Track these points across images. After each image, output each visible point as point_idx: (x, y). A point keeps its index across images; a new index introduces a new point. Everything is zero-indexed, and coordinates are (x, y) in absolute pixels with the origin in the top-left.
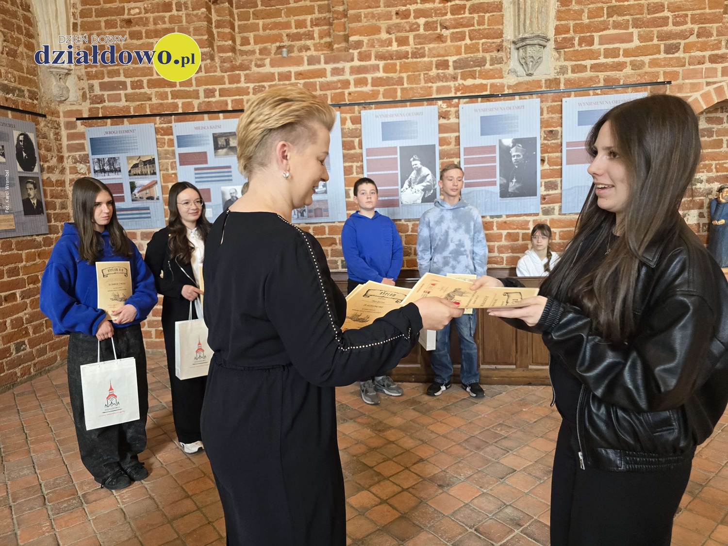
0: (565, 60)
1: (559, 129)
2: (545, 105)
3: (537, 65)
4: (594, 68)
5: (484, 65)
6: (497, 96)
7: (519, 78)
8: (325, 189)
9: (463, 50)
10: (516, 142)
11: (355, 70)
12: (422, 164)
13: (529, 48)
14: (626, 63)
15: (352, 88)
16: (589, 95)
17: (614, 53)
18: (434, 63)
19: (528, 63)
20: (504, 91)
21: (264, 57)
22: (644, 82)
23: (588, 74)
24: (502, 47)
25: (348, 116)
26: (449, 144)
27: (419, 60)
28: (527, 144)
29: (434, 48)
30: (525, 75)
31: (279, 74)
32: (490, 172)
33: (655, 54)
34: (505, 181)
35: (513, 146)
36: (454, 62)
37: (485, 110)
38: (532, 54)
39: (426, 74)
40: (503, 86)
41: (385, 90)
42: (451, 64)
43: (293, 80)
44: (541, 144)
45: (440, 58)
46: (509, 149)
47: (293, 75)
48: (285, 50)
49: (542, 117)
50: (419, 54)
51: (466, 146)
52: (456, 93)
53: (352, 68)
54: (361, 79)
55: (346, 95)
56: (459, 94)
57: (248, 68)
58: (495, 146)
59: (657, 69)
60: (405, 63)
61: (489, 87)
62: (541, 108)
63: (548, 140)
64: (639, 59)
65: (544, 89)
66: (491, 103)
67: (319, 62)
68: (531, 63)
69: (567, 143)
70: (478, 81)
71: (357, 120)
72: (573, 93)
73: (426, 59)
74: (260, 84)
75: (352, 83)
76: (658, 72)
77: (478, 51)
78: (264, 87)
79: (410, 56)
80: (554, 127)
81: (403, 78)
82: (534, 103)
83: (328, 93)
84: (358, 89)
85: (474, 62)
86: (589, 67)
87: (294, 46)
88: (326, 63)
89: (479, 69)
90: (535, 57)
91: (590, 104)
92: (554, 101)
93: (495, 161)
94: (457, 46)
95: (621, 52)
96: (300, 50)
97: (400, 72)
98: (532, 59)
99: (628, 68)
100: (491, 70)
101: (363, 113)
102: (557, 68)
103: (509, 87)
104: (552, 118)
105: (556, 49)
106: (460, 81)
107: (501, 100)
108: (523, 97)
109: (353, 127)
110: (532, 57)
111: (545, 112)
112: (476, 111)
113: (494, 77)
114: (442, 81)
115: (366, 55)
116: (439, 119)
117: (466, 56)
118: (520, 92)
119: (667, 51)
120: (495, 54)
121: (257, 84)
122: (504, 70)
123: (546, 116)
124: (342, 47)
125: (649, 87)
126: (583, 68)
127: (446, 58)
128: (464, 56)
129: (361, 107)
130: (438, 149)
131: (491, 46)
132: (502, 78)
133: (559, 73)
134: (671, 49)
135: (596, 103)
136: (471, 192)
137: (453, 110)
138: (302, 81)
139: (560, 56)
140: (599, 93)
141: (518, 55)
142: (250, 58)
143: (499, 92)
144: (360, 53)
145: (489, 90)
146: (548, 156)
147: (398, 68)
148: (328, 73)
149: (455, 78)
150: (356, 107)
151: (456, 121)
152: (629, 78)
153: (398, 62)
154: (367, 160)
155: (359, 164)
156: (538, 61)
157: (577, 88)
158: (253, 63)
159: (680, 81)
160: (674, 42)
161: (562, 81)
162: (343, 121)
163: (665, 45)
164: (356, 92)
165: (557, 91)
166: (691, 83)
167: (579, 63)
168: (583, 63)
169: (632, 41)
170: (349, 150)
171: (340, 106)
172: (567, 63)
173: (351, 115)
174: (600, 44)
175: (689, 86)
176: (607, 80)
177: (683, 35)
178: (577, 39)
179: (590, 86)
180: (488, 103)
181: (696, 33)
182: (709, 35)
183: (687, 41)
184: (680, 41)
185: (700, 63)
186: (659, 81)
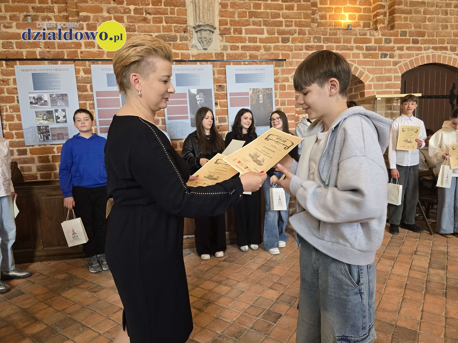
0: (226, 42)
1: (224, 84)
2: (216, 69)
3: (209, 43)
4: (243, 48)
5: (176, 41)
6: (185, 61)
7: (199, 51)
8: (65, 119)
9: (162, 30)
10: (199, 91)
13: (203, 32)
14: (261, 46)
15: (83, 49)
16: (241, 64)
17: (253, 40)
19: (203, 41)
20: (190, 58)
21: (13, 21)
22: (271, 58)
23: (240, 51)
24: (187, 30)
25: (81, 68)
27: (131, 33)
28: (206, 93)
29: (141, 26)
30: (202, 49)
32: (184, 110)
33: (276, 43)
34: (194, 116)
35: (197, 94)
37: (178, 70)
38: (205, 36)
40: (189, 55)
41: (108, 52)
44: (215, 94)
46: (194, 96)
48: (29, 18)
49: (214, 76)
50: (131, 29)
54: (90, 42)
55: (79, 53)
58: (186, 94)
59: (278, 52)
61: (180, 55)
62: (213, 71)
63: (219, 91)
64: (268, 45)
65: (214, 59)
66: (182, 65)
68: (205, 42)
69: (230, 93)
71: (88, 71)
72: (232, 63)
73: (136, 33)
74: (8, 41)
75: (83, 45)
76: (279, 54)
77: (172, 31)
78: (11, 43)
80: (222, 83)
82: (209, 67)
83: (65, 50)
84: (88, 50)
85: (169, 38)
86: (240, 47)
87: (38, 16)
89: (173, 43)
90: (207, 38)
91: (242, 70)
92: (221, 67)
93: (186, 103)
94: (157, 26)
95: (258, 40)
96: (44, 19)
99: (262, 49)
100: (181, 44)
101: (93, 66)
102: (222, 46)
103: (193, 56)
104: (220, 77)
105: (221, 34)
107: (188, 64)
108: (202, 63)
109: (86, 76)
110: (205, 38)
111: (216, 73)
113: (182, 49)
115: (92, 26)
117: (164, 33)
118: (200, 59)
119: (283, 42)
120: (182, 34)
121: (6, 41)
122: (189, 44)
123: (216, 76)
124: (75, 19)
125: (274, 62)
126: (237, 48)
128: (162, 33)
129: (90, 62)
131: (180, 29)
132: (188, 50)
133: (223, 49)
134: (285, 40)
135: (245, 70)
136: (172, 123)
139: (223, 39)
140: (247, 63)
141: (197, 36)
142: (1, 21)
143: (186, 59)
144: (88, 24)
145: (180, 57)
146: (219, 101)
150: (87, 62)
152: (263, 56)
154: (97, 99)
155: (91, 102)
156: (210, 41)
157: (234, 60)
158: (2, 25)
159: (290, 60)
160: (286, 36)
161: (225, 55)
162: (77, 72)
163: (282, 38)
164: (86, 52)
165: (222, 61)
166: (296, 61)
167: (234, 44)
168: (237, 44)
169: (264, 34)
170: (83, 92)
171: (74, 60)
172: (227, 44)
173: (84, 67)
174: (246, 34)
175: (295, 63)
176: (251, 56)
177: (291, 33)
178: (232, 29)
179: (241, 59)
180: (180, 65)
181: (297, 32)
182: (305, 34)
183: (293, 36)
184: (289, 36)
185: (300, 50)
186: (279, 58)
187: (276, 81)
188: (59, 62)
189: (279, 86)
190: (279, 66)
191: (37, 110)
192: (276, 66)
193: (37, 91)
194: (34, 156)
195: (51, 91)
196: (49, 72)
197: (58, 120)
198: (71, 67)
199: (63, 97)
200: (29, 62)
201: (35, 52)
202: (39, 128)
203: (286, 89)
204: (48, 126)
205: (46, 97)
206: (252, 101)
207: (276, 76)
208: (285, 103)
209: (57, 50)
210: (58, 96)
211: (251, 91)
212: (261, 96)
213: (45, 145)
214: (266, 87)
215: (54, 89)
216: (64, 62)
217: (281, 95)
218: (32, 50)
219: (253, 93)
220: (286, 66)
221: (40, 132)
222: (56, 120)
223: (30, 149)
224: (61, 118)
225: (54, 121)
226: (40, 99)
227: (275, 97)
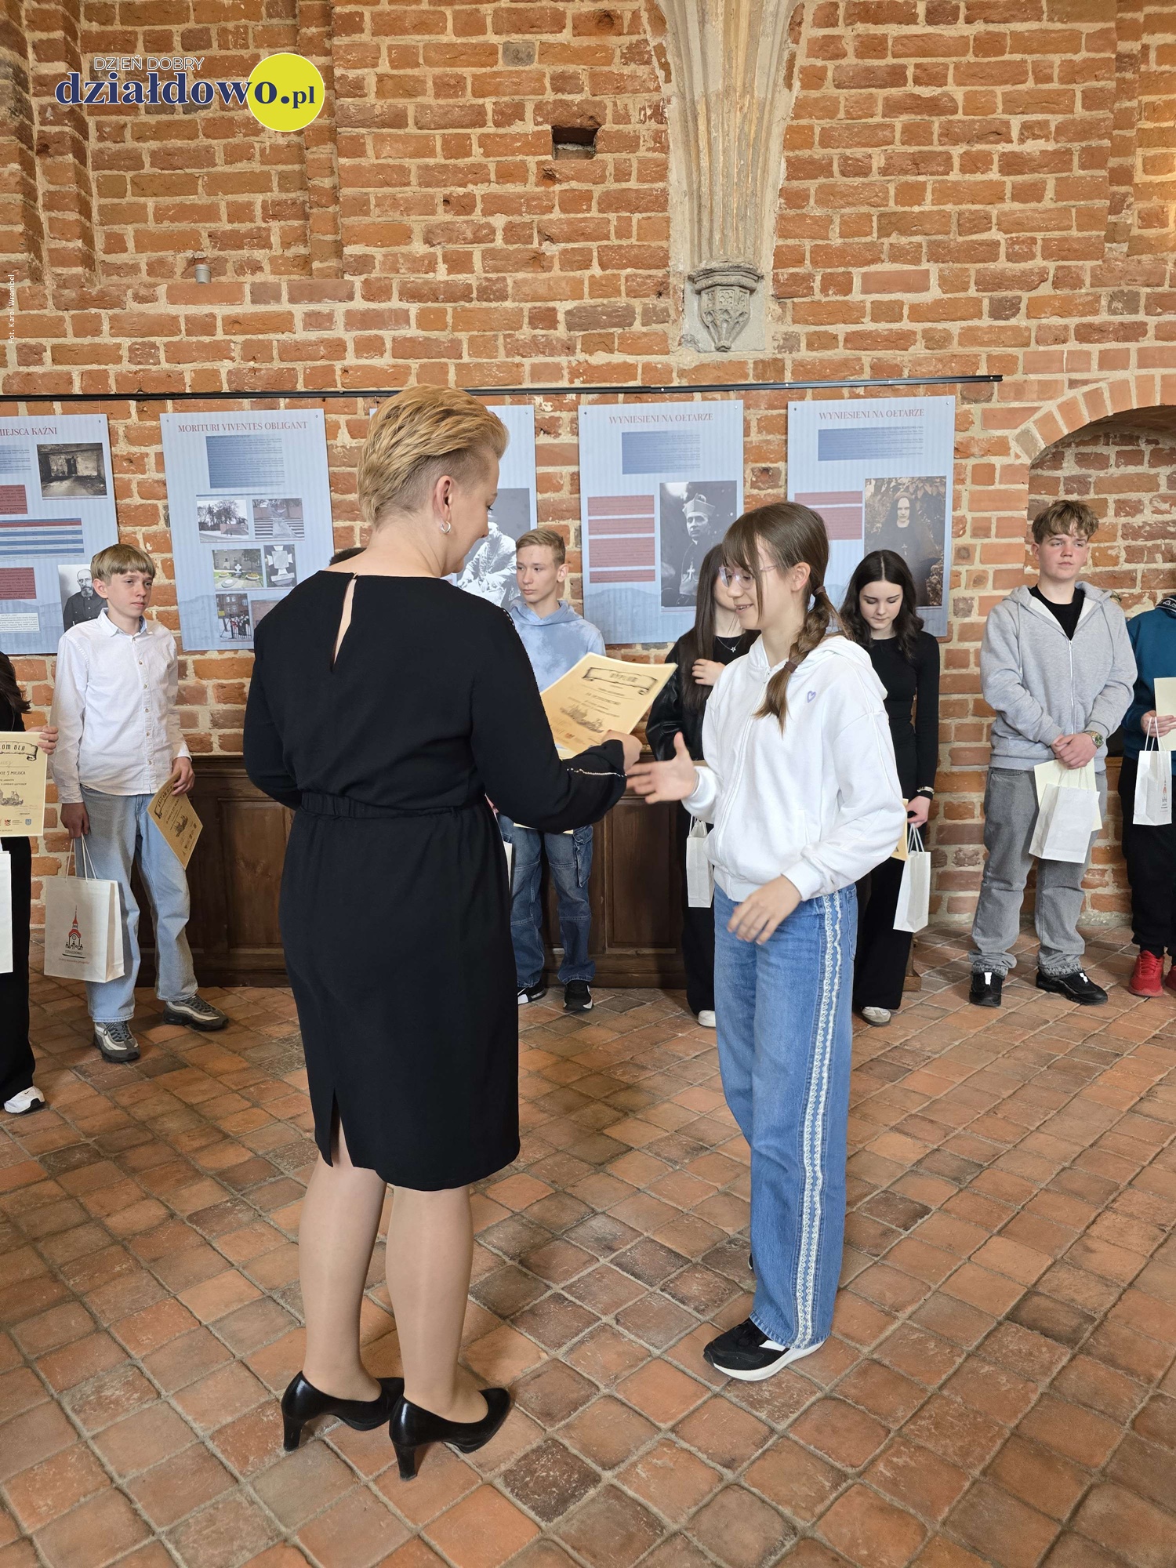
0: (794, 322)
1: (780, 465)
2: (754, 415)
3: (738, 327)
4: (853, 340)
5: (631, 324)
6: (657, 391)
7: (703, 355)
8: (292, 575)
9: (586, 290)
10: (695, 489)
11: (356, 320)
12: (499, 529)
13: (719, 292)
14: (914, 333)
15: (351, 359)
16: (842, 397)
17: (889, 312)
18: (526, 313)
19: (719, 323)
20: (671, 381)
21: (159, 280)
22: (950, 374)
23: (840, 353)
24: (667, 288)
25: (342, 419)
26: (558, 488)
27: (494, 305)
28: (717, 494)
29: (525, 281)
30: (713, 349)
31: (187, 318)
32: (642, 551)
33: (971, 318)
34: (673, 572)
35: (689, 499)
36: (568, 313)
37: (633, 419)
38: (725, 305)
39: (510, 336)
40: (668, 370)
41: (421, 366)
42: (561, 317)
43: (220, 336)
44: (746, 497)
45: (538, 304)
46: (679, 503)
47: (219, 323)
48: (202, 267)
49: (748, 439)
50: (494, 293)
51: (592, 495)
52: (572, 382)
53: (349, 314)
54: (369, 339)
55: (338, 372)
56: (578, 384)
57: (118, 303)
58: (652, 497)
59: (976, 350)
60: (464, 310)
61: (640, 371)
62: (745, 420)
63: (760, 489)
64: (940, 326)
65: (751, 380)
66: (645, 405)
67: (277, 298)
68: (725, 325)
69: (798, 494)
70: (618, 358)
71: (361, 430)
72: (810, 391)
73: (508, 304)
74: (146, 339)
75: (351, 346)
76: (976, 356)
77: (618, 292)
78: (153, 346)
79: (474, 295)
80: (772, 462)
81: (460, 342)
82: (731, 408)
83: (299, 366)
84: (363, 362)
85: (609, 315)
86: (841, 338)
87: (226, 261)
88: (292, 300)
89: (619, 330)
90: (732, 312)
91: (843, 415)
92: (771, 407)
93: (651, 529)
94: (574, 278)
95: (906, 311)
96: (240, 270)
97: (454, 329)
98: (726, 316)
99: (918, 344)
100: (645, 334)
102: (779, 336)
103: (682, 373)
104: (768, 442)
105: (777, 298)
106: (581, 356)
107: (664, 400)
108: (709, 395)
109: (354, 443)
110: (726, 311)
111: (754, 429)
112: (612, 420)
113: (649, 351)
114: (543, 353)
115: (380, 288)
116: (537, 434)
117: (592, 302)
118: (704, 384)
119: (995, 314)
120: (652, 301)
121: (140, 340)
122: (671, 335)
123: (755, 437)
124: (329, 267)
125: (959, 386)
126: (830, 341)
127: (551, 304)
128: (588, 301)
129: (369, 400)
130: (534, 497)
131: (644, 284)
132: (667, 353)
133: (782, 347)
134: (1003, 309)
135: (855, 415)
136: (603, 593)
137: (565, 416)
138: (240, 338)
139: (784, 312)
140: (862, 393)
141: (699, 306)
142: (125, 281)
143: (660, 382)
144: (366, 282)
145: (639, 377)
147: (449, 319)
148: (298, 323)
149: (569, 349)
150: (360, 400)
151: (572, 439)
152: (920, 365)
153: (449, 307)
156: (739, 322)
157: (819, 381)
158: (130, 292)
159: (1019, 376)
160: (1009, 294)
161: (789, 365)
162: (331, 431)
163: (991, 299)
164: (359, 368)
165: (777, 386)
166: (1039, 381)
167: (822, 328)
168: (831, 329)
169: (927, 289)
170: (344, 492)
171: (323, 396)
172: (798, 328)
173: (349, 417)
174: (865, 291)
175: (1036, 387)
176: (877, 368)
177: (1027, 282)
178: (818, 278)
179: (843, 379)
180: (638, 405)
181: (1051, 278)
182: (1078, 283)
183: (1033, 294)
184: (1019, 293)
185: (1058, 340)
186: (978, 373)
187: (961, 451)
188: (282, 402)
189: (969, 469)
190: (976, 401)
191: (218, 547)
192: (965, 399)
193: (220, 491)
194: (204, 682)
195: (257, 490)
196: (252, 432)
197: (273, 578)
198: (313, 416)
199: (290, 507)
200: (201, 402)
201: (216, 373)
202: (221, 598)
203: (997, 480)
204: (245, 596)
205: (243, 509)
206: (871, 522)
207: (962, 436)
208: (989, 529)
209: (277, 364)
210: (275, 505)
211: (871, 488)
212: (904, 503)
213: (236, 651)
214: (923, 475)
215: (265, 484)
216: (296, 401)
217: (976, 503)
218: (208, 365)
219: (874, 495)
220: (1002, 398)
221: (223, 613)
222: (269, 578)
223: (194, 662)
224: (283, 571)
225: (261, 580)
226: (226, 513)
227: (954, 509)
